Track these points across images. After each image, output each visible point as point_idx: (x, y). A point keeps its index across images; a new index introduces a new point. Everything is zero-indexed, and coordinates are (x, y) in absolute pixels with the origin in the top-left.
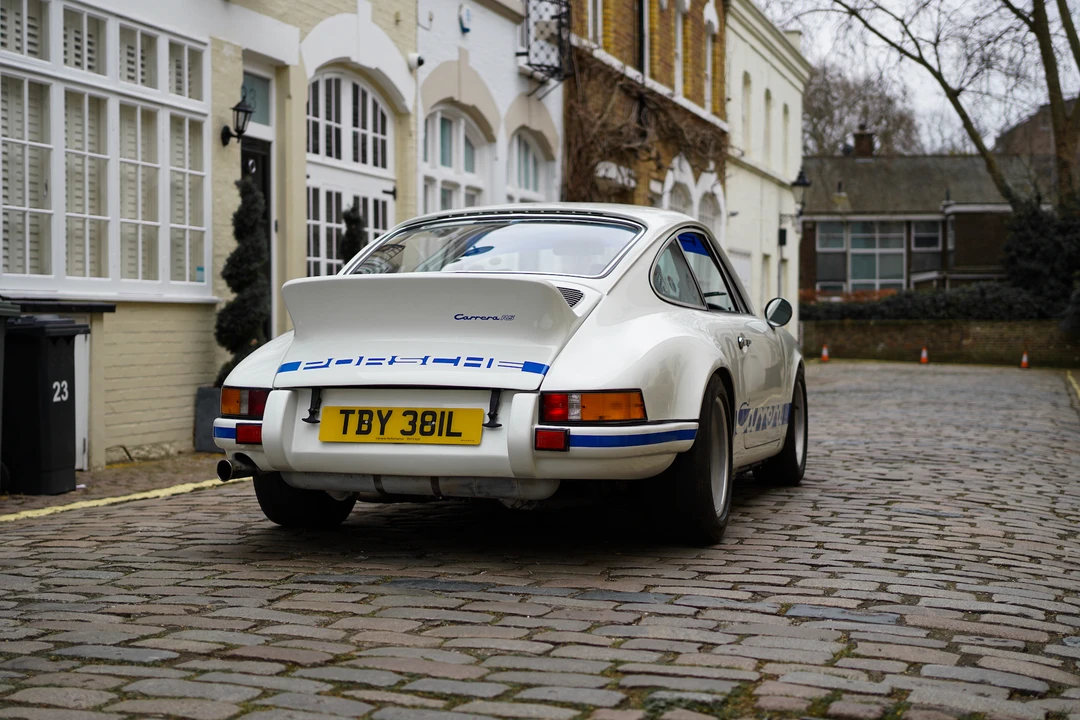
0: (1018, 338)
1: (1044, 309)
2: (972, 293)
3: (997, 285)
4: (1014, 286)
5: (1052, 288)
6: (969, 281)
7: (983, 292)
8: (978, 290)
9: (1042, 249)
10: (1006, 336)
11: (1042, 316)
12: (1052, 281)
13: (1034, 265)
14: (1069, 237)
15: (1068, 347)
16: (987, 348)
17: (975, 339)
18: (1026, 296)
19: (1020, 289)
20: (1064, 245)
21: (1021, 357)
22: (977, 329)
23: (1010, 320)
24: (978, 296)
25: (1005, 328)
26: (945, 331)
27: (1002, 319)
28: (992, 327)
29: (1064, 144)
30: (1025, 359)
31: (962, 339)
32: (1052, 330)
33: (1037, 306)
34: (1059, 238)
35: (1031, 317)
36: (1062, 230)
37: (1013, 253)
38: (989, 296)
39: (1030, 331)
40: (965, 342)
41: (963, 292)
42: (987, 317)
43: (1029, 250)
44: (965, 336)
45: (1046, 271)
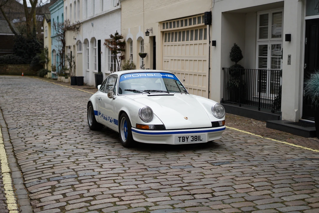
0: (20, 69)
1: (25, 61)
2: (7, 57)
3: (13, 55)
4: (17, 55)
5: (26, 56)
6: (6, 54)
7: (10, 57)
8: (8, 56)
9: (24, 46)
10: (17, 68)
11: (24, 63)
12: (26, 54)
13: (22, 50)
14: (30, 44)
15: (32, 71)
16: (13, 71)
17: (9, 69)
18: (20, 58)
19: (19, 56)
20: (29, 46)
21: (22, 73)
22: (10, 66)
23: (17, 64)
24: (8, 58)
25: (17, 66)
26: (2, 67)
27: (15, 64)
28: (14, 66)
29: (28, 21)
30: (23, 74)
31: (6, 69)
32: (28, 66)
33: (23, 61)
34: (28, 44)
35: (22, 64)
36: (29, 42)
37: (16, 47)
38: (11, 58)
39: (23, 67)
40: (7, 70)
41: (4, 57)
42: (11, 63)
43: (20, 46)
44: (7, 68)
45: (25, 52)
